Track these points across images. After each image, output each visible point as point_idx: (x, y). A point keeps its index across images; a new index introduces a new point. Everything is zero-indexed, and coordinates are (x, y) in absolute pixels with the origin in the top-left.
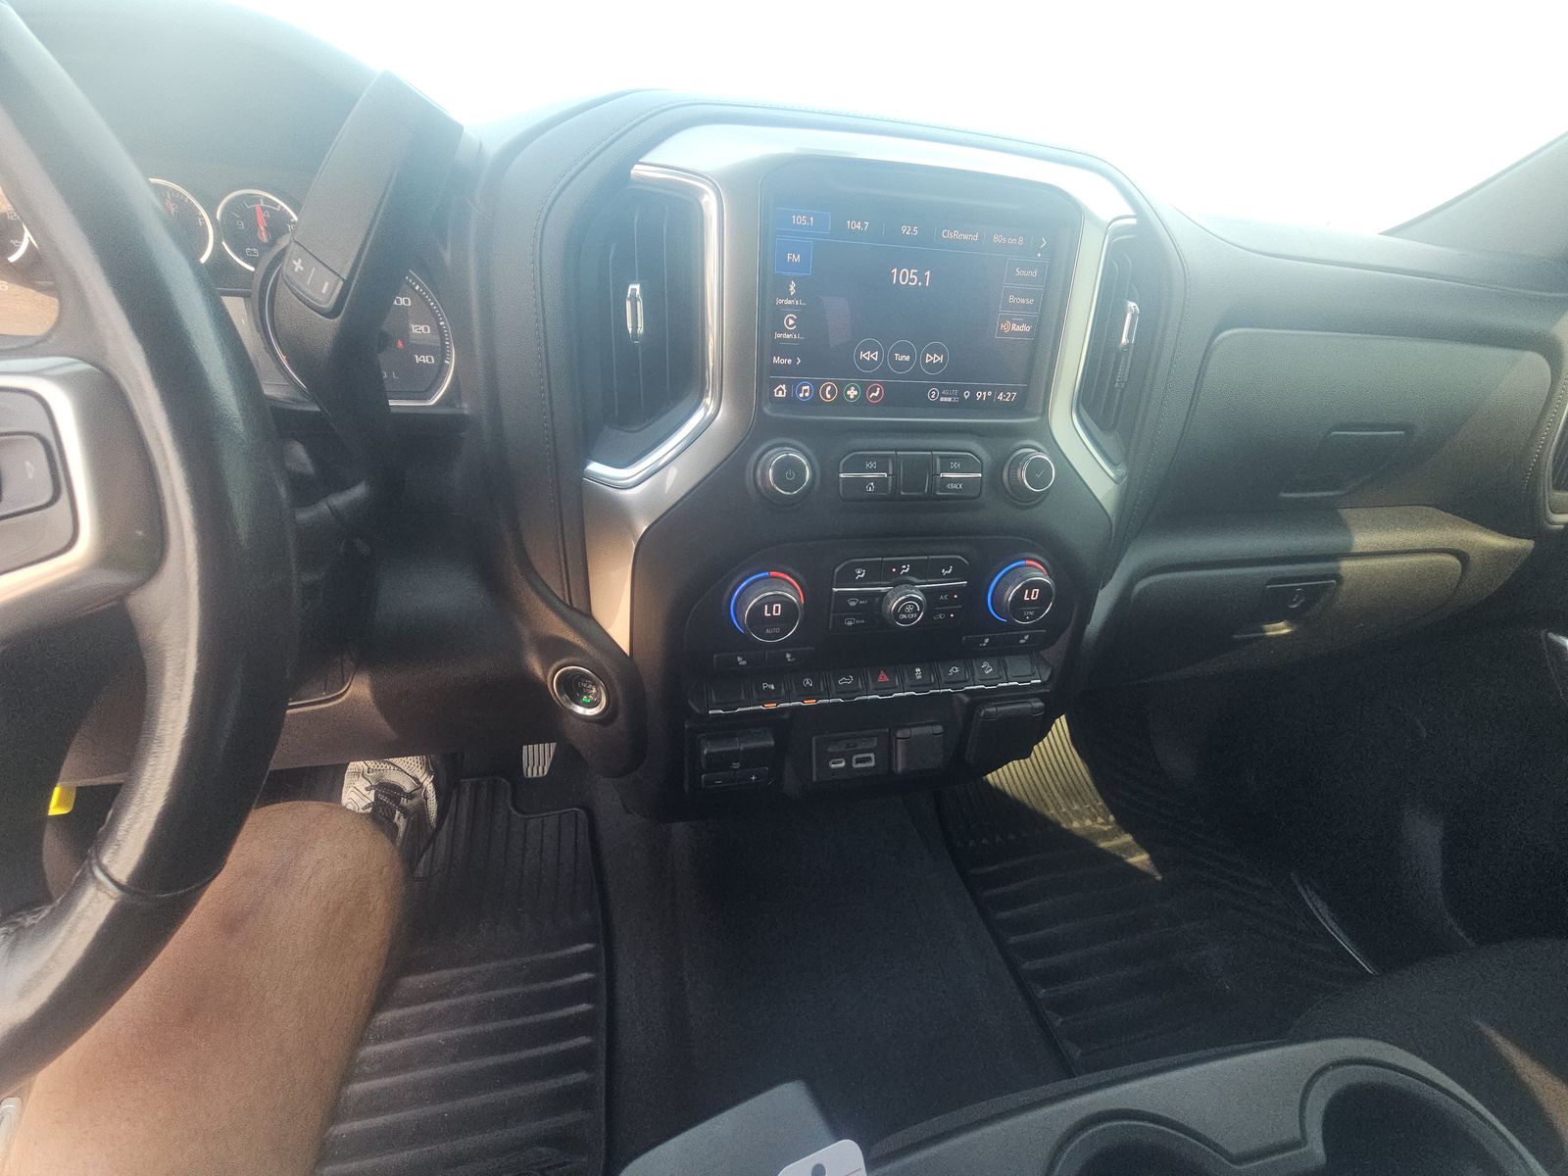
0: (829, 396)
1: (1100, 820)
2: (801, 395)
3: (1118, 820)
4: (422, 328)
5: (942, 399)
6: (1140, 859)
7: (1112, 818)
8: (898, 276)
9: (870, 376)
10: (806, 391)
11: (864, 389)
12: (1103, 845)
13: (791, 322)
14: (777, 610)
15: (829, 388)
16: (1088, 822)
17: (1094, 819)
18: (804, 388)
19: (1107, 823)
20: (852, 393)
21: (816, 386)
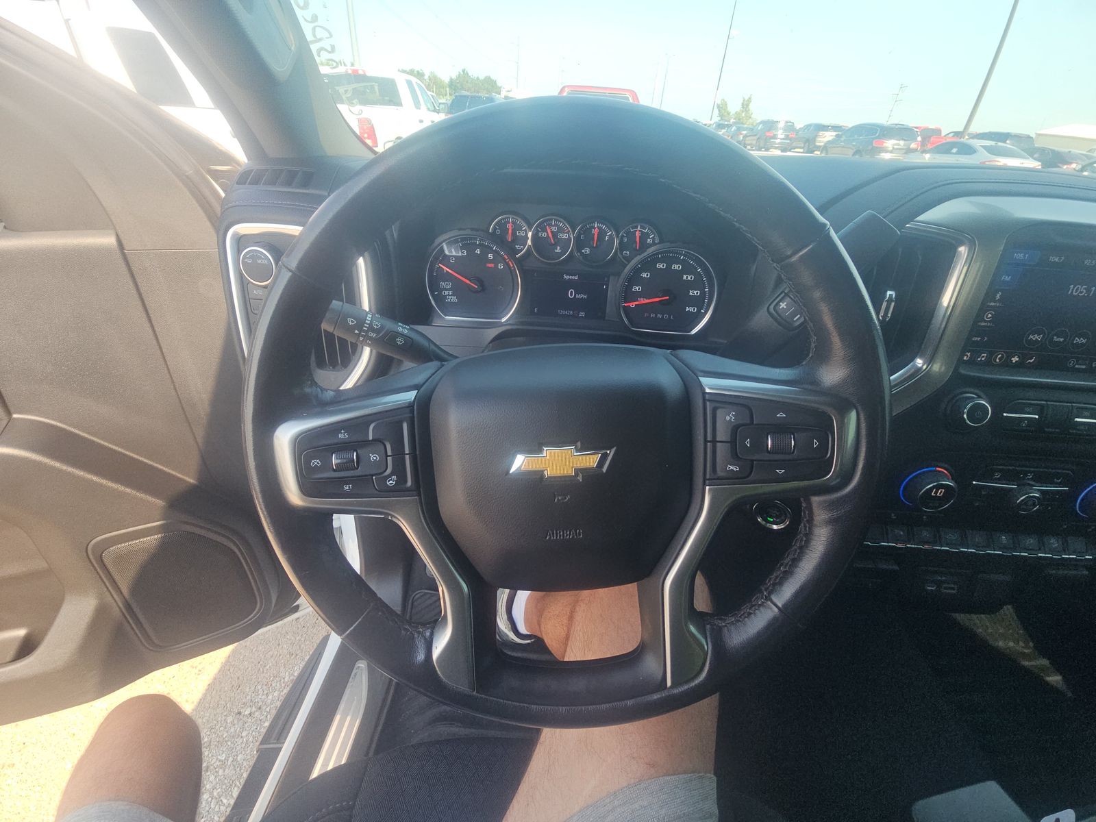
0: (998, 360)
1: (1021, 644)
2: (979, 359)
3: (1035, 647)
4: (695, 292)
5: (1077, 366)
6: (1055, 679)
7: (1031, 644)
8: (1073, 289)
9: (1031, 350)
10: (983, 357)
11: (1023, 358)
12: (1026, 663)
13: (990, 316)
14: (941, 492)
15: (1000, 356)
16: (1011, 644)
17: (1017, 642)
18: (983, 355)
19: (1026, 647)
20: (1015, 359)
21: (991, 354)
